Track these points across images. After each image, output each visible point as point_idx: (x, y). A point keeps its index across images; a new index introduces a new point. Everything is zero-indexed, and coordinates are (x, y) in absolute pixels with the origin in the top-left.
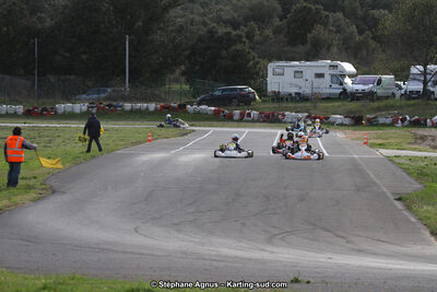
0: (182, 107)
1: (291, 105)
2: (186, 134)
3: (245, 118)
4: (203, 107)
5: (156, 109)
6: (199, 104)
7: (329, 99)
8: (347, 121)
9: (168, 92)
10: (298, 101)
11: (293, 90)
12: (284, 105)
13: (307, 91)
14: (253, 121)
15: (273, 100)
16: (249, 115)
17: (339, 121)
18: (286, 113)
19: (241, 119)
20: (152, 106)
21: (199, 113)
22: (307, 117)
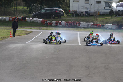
0: (24, 19)
1: (83, 18)
2: (29, 33)
3: (59, 25)
4: (36, 19)
5: (10, 20)
6: (33, 17)
7: (103, 15)
8: (114, 27)
9: (16, 11)
10: (87, 16)
11: (84, 10)
12: (79, 18)
13: (92, 10)
14: (63, 27)
15: (73, 15)
16: (61, 23)
17: (110, 27)
18: (81, 23)
19: (56, 26)
20: (8, 18)
21: (33, 22)
22: (92, 25)
